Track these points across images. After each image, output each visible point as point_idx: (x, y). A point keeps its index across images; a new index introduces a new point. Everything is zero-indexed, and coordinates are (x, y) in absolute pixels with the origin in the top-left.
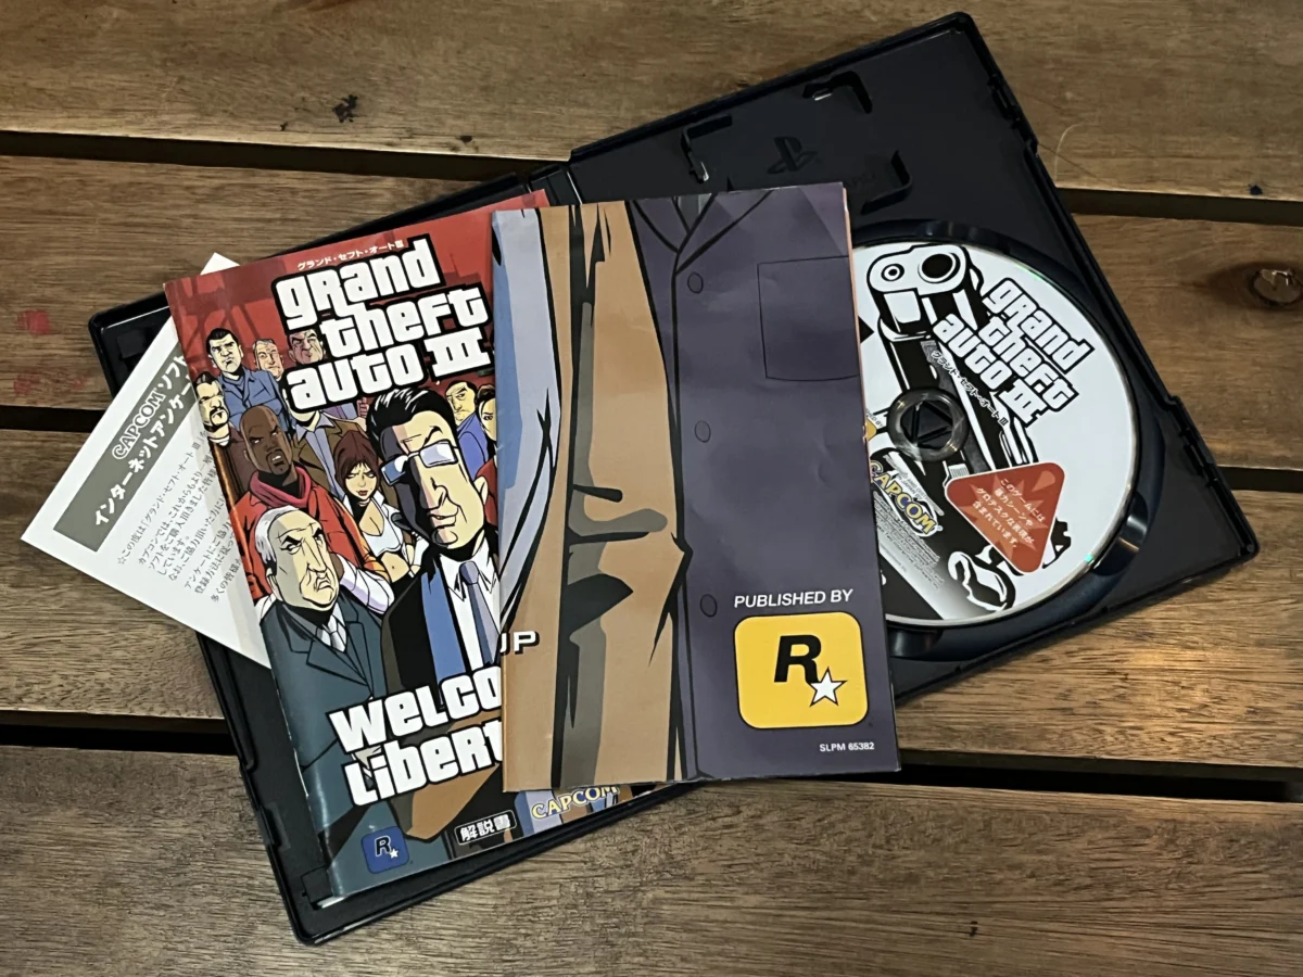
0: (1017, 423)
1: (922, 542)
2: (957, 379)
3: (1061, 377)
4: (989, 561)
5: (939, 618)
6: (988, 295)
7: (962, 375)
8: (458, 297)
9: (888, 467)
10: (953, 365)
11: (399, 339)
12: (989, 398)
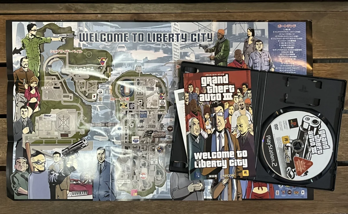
0: (311, 153)
1: (286, 163)
3: (322, 150)
4: (293, 171)
5: (281, 175)
6: (320, 131)
7: (308, 141)
8: (230, 86)
9: (288, 149)
11: (219, 92)
12: (309, 147)
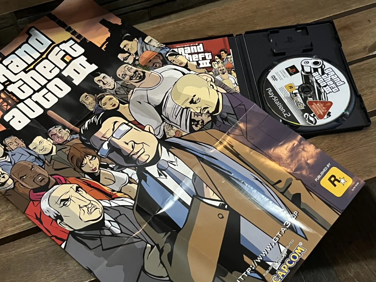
0: (325, 93)
1: (300, 110)
2: (315, 83)
3: (337, 87)
4: (313, 116)
5: (299, 123)
6: (325, 70)
8: (207, 54)
9: (296, 96)
10: (314, 80)
11: (194, 60)
12: (321, 88)
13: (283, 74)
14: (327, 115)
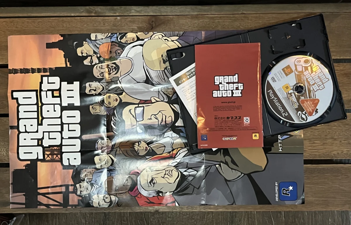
0: (314, 91)
3: (323, 84)
4: (304, 113)
5: (294, 121)
7: (307, 81)
10: (305, 79)
12: (310, 86)
13: (281, 75)
14: (315, 112)
